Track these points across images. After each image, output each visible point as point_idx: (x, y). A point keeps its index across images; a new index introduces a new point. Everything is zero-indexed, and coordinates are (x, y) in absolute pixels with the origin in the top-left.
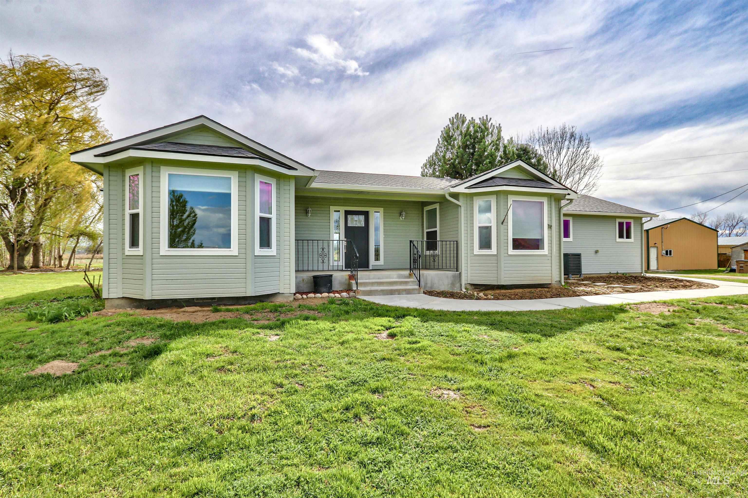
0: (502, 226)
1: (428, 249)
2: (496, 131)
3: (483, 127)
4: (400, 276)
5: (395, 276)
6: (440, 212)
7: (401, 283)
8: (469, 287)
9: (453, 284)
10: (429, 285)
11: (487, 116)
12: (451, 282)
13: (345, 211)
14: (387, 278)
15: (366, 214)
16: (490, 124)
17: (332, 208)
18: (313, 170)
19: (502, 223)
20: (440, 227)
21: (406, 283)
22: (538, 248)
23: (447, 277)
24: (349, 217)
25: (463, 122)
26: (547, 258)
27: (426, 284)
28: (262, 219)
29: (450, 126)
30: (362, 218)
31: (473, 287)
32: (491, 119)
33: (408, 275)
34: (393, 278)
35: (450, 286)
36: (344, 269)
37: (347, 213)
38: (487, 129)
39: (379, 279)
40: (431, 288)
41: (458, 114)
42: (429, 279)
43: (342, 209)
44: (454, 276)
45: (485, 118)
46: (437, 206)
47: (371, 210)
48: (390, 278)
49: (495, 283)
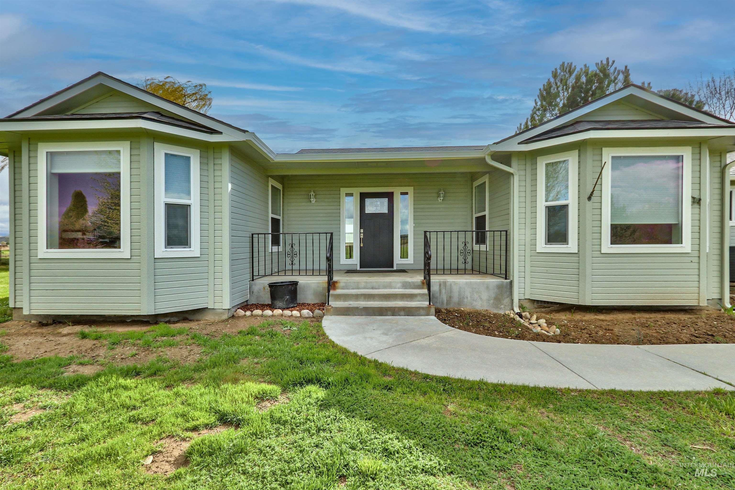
0: (589, 204)
1: (478, 242)
2: (621, 77)
3: (601, 75)
4: (405, 285)
5: (399, 285)
6: (490, 187)
7: (403, 297)
8: (527, 305)
9: (498, 300)
10: (455, 299)
11: (608, 59)
12: (493, 296)
13: (361, 194)
14: (385, 287)
15: (390, 196)
16: (612, 70)
17: (344, 191)
18: (244, 131)
19: (589, 198)
20: (490, 209)
21: (411, 297)
22: (669, 242)
23: (488, 288)
24: (368, 201)
25: (571, 73)
26: (689, 259)
27: (450, 297)
28: (169, 207)
29: (552, 80)
30: (386, 200)
31: (536, 305)
32: (614, 62)
33: (420, 283)
34: (395, 288)
35: (492, 301)
36: (358, 268)
37: (363, 196)
38: (606, 76)
39: (372, 288)
40: (459, 304)
41: (564, 63)
42: (456, 289)
43: (357, 191)
44: (500, 287)
45: (605, 62)
46: (486, 179)
47: (397, 191)
48: (391, 287)
49: (574, 302)
